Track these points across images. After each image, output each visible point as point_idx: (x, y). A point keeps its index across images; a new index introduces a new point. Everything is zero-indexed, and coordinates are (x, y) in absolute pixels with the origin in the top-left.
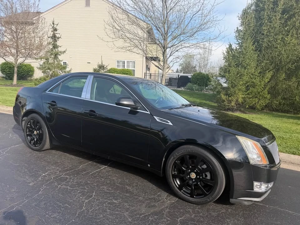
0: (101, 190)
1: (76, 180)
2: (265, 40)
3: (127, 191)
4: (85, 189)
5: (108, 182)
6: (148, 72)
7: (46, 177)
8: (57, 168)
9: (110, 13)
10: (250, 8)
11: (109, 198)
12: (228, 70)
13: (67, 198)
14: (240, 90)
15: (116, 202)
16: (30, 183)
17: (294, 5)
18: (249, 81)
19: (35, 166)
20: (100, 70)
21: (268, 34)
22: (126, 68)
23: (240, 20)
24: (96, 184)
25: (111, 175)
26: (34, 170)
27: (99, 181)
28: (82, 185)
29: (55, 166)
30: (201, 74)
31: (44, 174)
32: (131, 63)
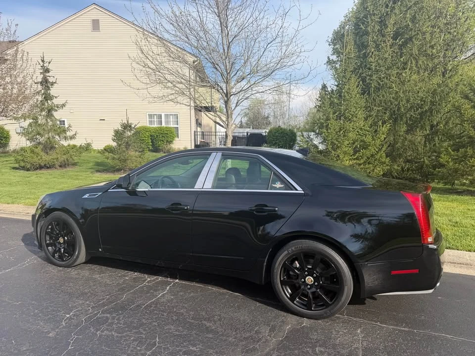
0: (167, 333)
1: (123, 319)
2: (374, 77)
3: (208, 330)
4: (142, 333)
5: (175, 318)
6: (199, 129)
7: (74, 319)
8: (88, 302)
9: (138, 44)
10: (344, 28)
11: (182, 345)
12: (325, 125)
13: (117, 351)
14: (345, 153)
15: (194, 349)
16: (49, 332)
17: (410, 24)
18: (357, 140)
19: (50, 303)
20: (125, 132)
21: (378, 68)
22: (164, 125)
23: (331, 46)
24: (156, 324)
25: (177, 306)
26: (49, 310)
27: (160, 318)
28: (135, 328)
29: (82, 299)
30: (281, 129)
31: (68, 316)
32: (171, 117)
